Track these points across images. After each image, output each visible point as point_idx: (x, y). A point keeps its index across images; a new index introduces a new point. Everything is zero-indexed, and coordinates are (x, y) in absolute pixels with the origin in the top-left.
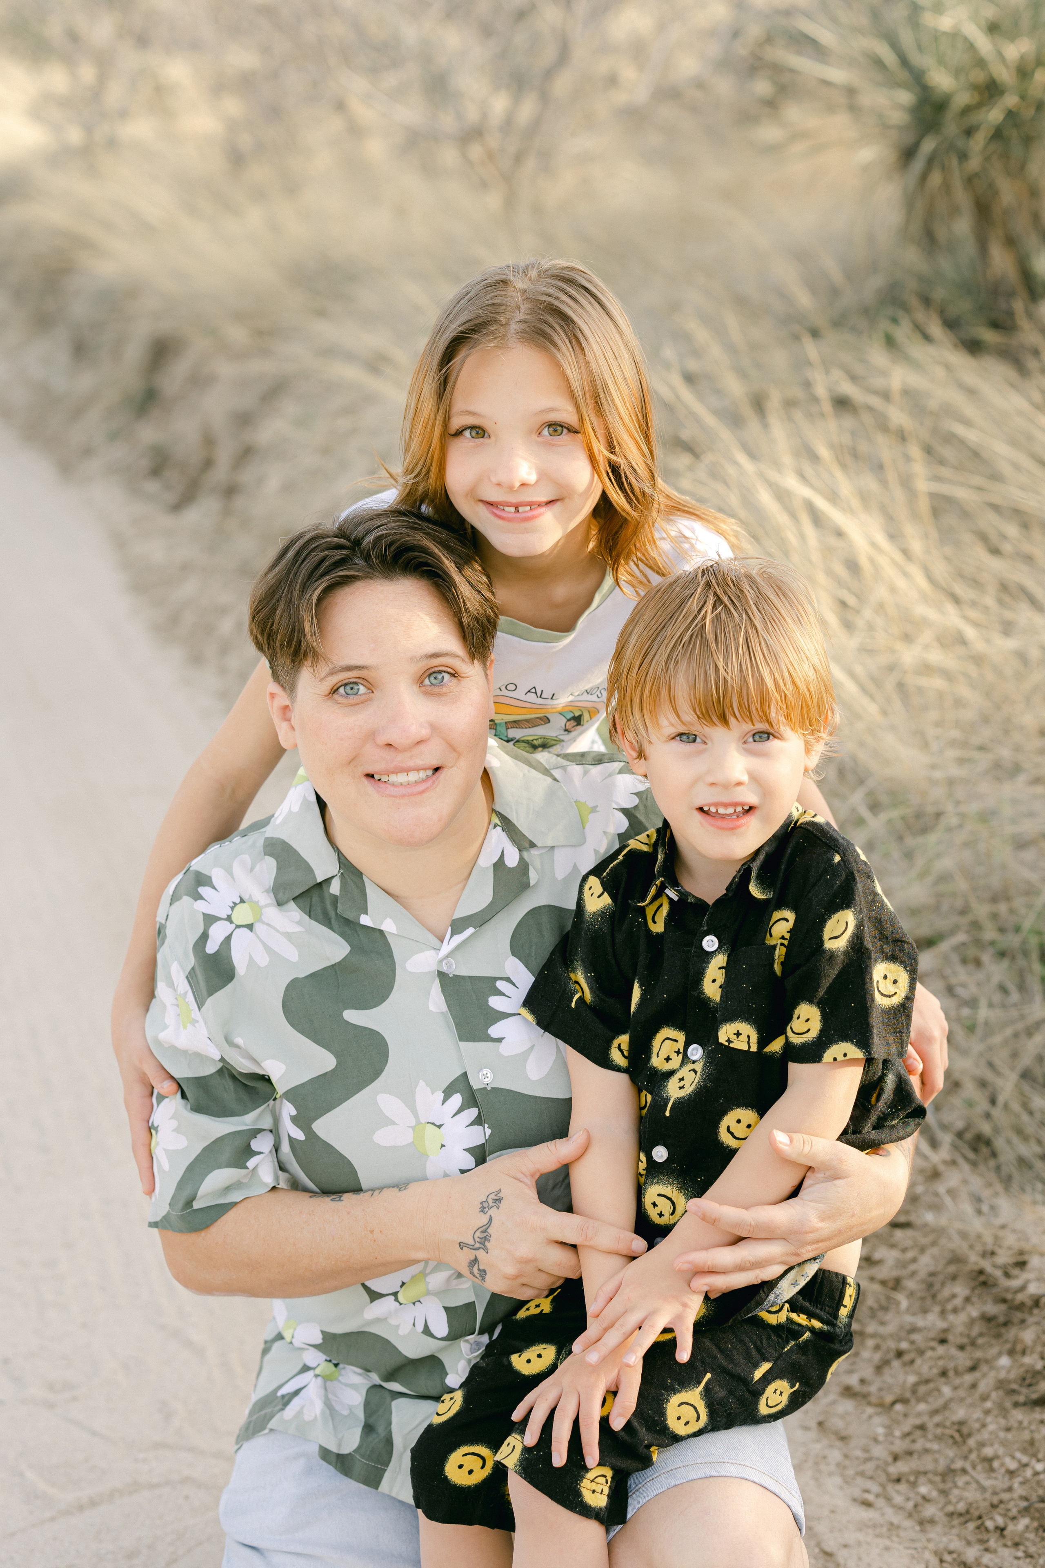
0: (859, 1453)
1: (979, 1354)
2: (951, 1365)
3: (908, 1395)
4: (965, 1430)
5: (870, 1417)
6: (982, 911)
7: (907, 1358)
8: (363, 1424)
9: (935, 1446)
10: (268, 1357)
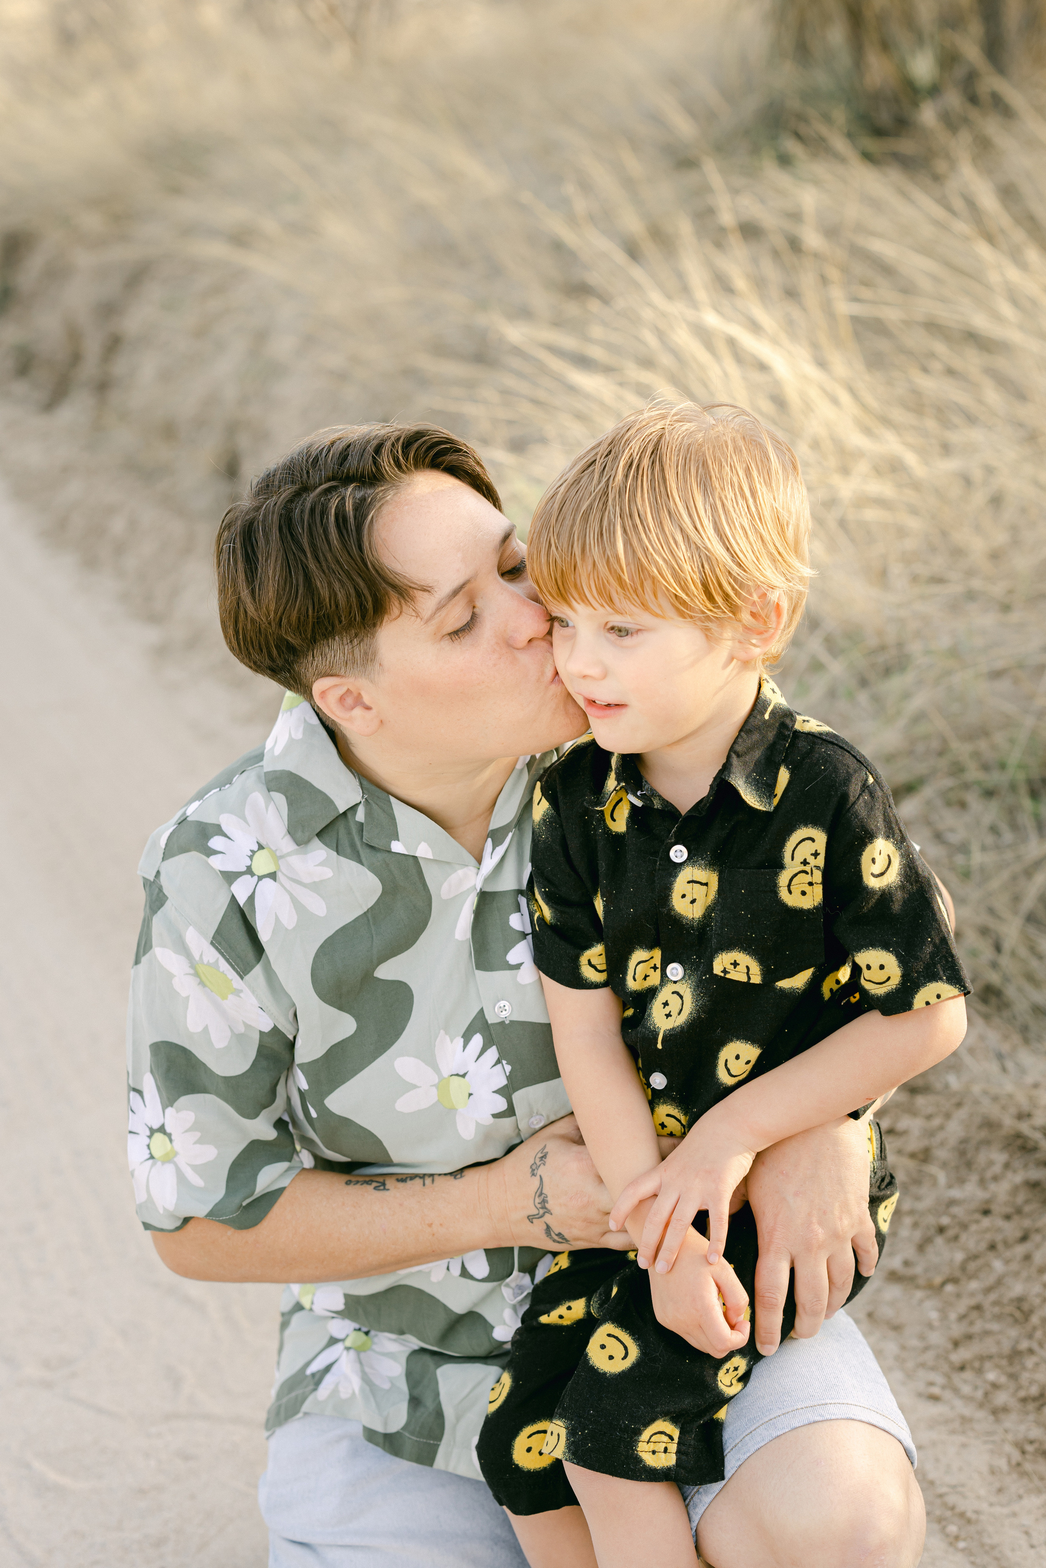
0: (915, 1343)
1: (1027, 1223)
2: (999, 1238)
3: (958, 1274)
4: (1026, 1307)
5: (921, 1301)
6: (961, 749)
7: (951, 1233)
8: (407, 1397)
9: (995, 1326)
10: (288, 1332)
